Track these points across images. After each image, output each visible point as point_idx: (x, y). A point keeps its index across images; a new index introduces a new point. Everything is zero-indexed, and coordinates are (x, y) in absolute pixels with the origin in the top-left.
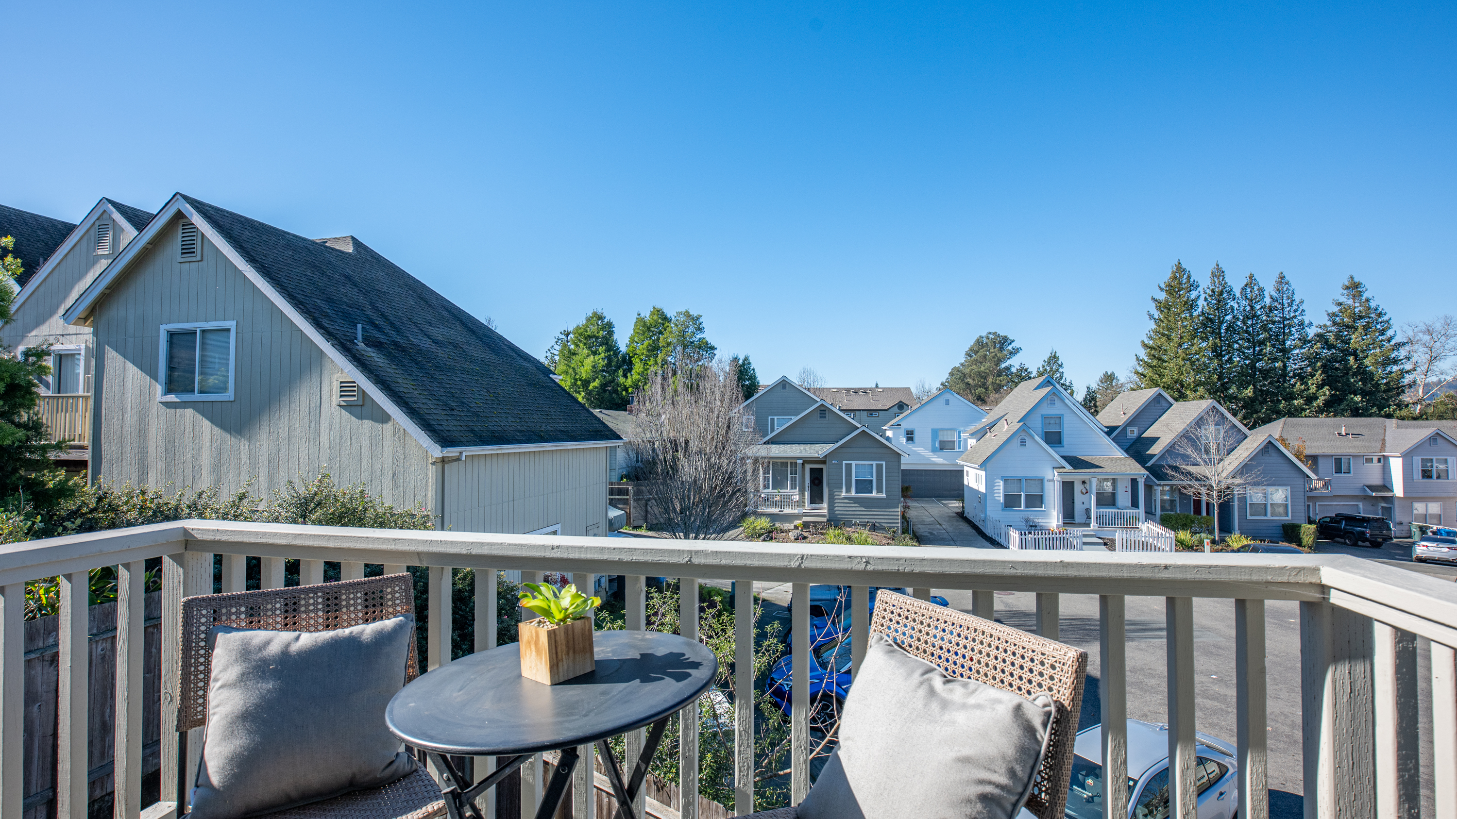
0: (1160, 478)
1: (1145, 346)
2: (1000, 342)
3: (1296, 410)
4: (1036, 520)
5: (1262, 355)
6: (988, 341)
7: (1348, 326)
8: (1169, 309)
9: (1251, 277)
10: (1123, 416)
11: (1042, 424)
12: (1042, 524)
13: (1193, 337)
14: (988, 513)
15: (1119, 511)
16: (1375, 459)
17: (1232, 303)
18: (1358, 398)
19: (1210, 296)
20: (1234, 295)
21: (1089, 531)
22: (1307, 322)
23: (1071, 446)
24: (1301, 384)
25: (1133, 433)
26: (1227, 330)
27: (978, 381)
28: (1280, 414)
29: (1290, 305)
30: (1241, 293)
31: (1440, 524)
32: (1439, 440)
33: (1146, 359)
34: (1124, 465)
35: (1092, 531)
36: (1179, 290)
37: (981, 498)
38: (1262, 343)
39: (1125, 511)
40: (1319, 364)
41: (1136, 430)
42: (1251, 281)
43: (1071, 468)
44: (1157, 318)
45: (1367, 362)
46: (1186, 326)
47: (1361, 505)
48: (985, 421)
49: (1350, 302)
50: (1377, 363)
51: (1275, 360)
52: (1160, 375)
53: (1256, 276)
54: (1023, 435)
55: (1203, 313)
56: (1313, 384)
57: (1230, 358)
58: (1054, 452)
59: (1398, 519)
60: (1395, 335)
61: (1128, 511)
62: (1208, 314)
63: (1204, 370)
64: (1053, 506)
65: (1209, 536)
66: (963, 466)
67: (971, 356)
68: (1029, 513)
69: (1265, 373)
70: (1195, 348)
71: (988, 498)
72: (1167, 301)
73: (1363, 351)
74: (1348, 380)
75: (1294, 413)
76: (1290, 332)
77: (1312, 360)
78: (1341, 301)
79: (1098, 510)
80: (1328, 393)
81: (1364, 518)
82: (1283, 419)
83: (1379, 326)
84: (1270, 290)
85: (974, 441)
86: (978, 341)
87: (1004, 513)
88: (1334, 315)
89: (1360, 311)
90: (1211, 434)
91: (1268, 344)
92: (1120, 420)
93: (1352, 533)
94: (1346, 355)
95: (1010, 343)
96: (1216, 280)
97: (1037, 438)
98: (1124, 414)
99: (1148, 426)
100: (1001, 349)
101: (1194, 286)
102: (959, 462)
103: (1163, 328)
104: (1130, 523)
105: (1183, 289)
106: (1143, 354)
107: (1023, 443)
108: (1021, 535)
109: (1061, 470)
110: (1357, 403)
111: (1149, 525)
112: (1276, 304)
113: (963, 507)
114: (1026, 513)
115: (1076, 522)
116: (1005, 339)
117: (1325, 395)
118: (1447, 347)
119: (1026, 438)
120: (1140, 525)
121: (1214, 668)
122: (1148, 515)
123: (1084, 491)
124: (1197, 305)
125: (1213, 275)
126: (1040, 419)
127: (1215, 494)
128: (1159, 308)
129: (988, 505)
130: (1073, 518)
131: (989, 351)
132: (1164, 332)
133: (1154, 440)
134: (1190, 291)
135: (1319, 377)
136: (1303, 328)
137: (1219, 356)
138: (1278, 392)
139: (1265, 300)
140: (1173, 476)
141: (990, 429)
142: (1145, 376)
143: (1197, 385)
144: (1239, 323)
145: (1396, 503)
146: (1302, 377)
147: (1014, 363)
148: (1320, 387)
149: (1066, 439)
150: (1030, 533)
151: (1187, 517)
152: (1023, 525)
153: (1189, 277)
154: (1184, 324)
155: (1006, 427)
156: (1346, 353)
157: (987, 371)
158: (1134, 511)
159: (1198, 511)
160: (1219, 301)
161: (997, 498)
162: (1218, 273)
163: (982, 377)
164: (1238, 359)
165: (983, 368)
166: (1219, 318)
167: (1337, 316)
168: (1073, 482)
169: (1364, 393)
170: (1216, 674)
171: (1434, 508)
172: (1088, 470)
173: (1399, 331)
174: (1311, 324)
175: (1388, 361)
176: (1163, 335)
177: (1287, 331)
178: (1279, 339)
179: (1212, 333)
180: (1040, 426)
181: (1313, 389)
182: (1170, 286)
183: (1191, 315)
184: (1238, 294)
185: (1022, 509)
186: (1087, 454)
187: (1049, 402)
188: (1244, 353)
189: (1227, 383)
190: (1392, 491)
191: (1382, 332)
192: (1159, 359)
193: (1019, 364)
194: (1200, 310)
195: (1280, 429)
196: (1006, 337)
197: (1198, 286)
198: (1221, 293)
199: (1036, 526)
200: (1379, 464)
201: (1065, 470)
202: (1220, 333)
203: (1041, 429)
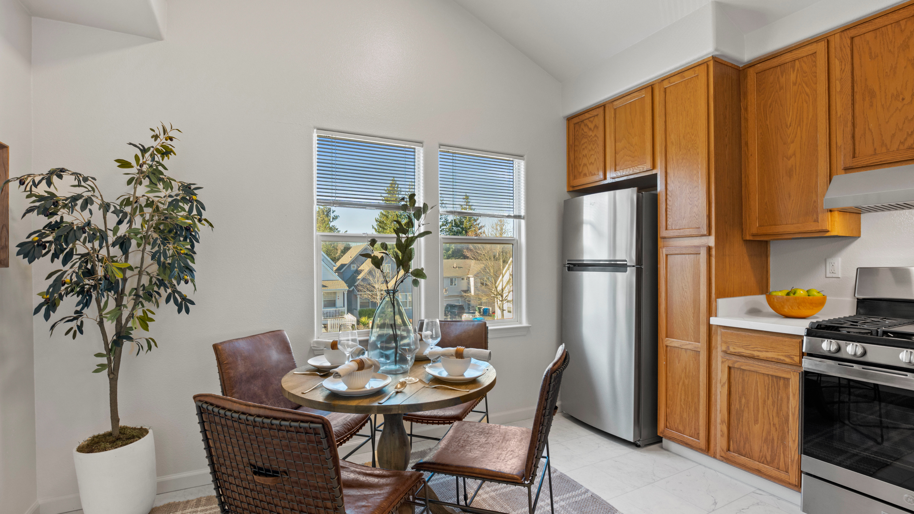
1: (377, 221)
16: (465, 278)
34: (339, 285)
41: (355, 266)
47: (460, 299)
59: (472, 305)
92: (348, 261)
98: (351, 257)
99: (361, 264)
100: (327, 215)
104: (338, 315)
111: (347, 315)
120: (343, 316)
122: (348, 310)
145: (471, 297)
190: (470, 292)
191: (475, 222)
200: (467, 281)
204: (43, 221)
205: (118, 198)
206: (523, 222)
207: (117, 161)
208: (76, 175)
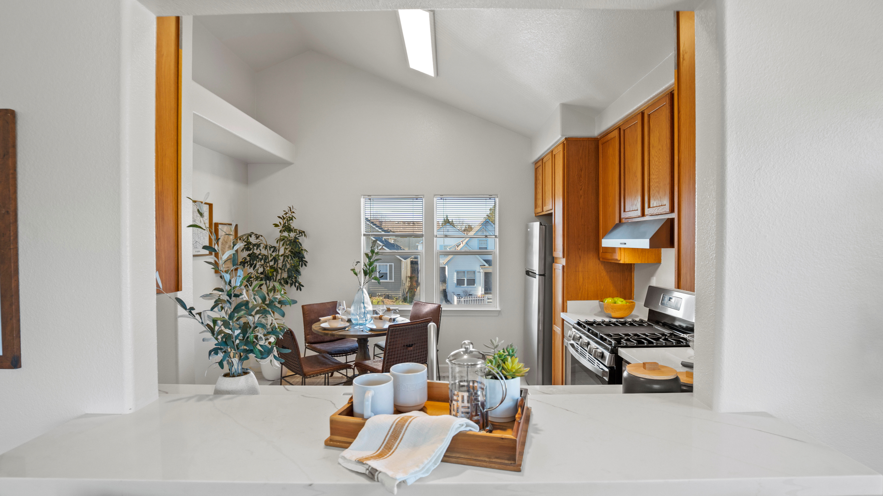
4: (472, 291)
12: (474, 293)
43: (488, 266)
58: (481, 259)
64: (480, 284)
68: (468, 288)
87: (456, 288)
109: (483, 267)
126: (477, 241)
130: (488, 289)
161: (453, 281)
168: (488, 273)
185: (465, 286)
199: (472, 295)
201: (485, 267)
203: (477, 246)
204: (247, 253)
205: (276, 239)
206: (497, 240)
207: (274, 224)
208: (256, 235)
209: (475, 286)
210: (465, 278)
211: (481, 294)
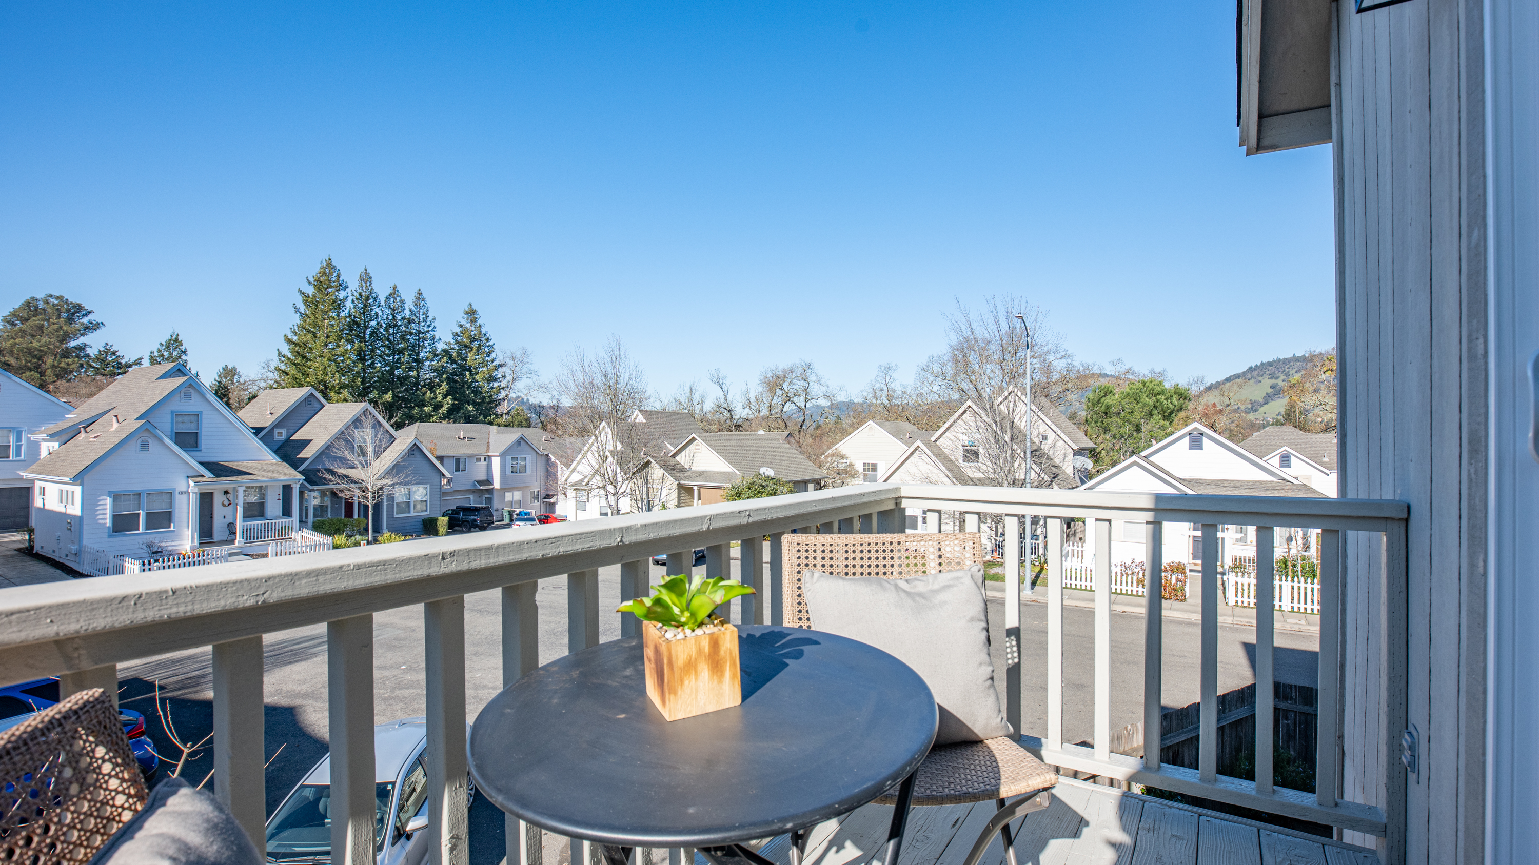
0: (313, 483)
1: (290, 341)
2: (68, 310)
3: (426, 416)
4: (163, 544)
5: (400, 363)
6: (46, 306)
7: (466, 346)
8: (317, 306)
9: (395, 288)
10: (270, 416)
11: (172, 423)
12: (170, 548)
13: (340, 338)
14: (85, 542)
15: (267, 522)
16: (483, 459)
17: (377, 310)
18: (471, 408)
19: (357, 299)
20: (379, 303)
21: (234, 549)
22: (437, 338)
23: (212, 450)
24: (431, 393)
25: (281, 435)
26: (371, 335)
27: (27, 362)
28: (412, 419)
29: (425, 320)
30: (386, 301)
31: (520, 508)
32: (523, 443)
33: (289, 355)
34: (277, 470)
35: (238, 548)
36: (328, 288)
37: (72, 525)
38: (401, 352)
39: (277, 521)
40: (445, 376)
41: (284, 432)
42: (394, 293)
43: (212, 476)
44: (303, 312)
45: (478, 377)
46: (333, 325)
47: (472, 497)
48: (73, 417)
49: (468, 325)
50: (484, 379)
51: (411, 369)
52: (303, 374)
53: (398, 288)
54: (145, 436)
55: (350, 315)
56: (439, 393)
57: (373, 363)
58: (189, 458)
59: (495, 507)
60: (496, 358)
61: (280, 521)
62: (355, 317)
63: (349, 372)
64: (186, 524)
65: (364, 537)
66: (33, 481)
67: (14, 325)
68: (151, 536)
69: (403, 380)
70: (341, 349)
71: (85, 522)
72: (314, 296)
73: (475, 369)
74: (465, 392)
75: (426, 418)
76: (424, 345)
77: (440, 372)
78: (462, 323)
79: (245, 524)
80: (450, 402)
81: (476, 507)
82: (417, 424)
83: (486, 349)
84: (409, 304)
85: (56, 445)
86: (28, 304)
87: (111, 540)
88: (456, 335)
89: (475, 335)
90: (366, 436)
91: (406, 354)
92: (267, 421)
93: (468, 521)
94: (464, 370)
95: (86, 315)
96: (364, 284)
97: (167, 441)
98: (271, 414)
99: (298, 428)
101: (341, 286)
102: (25, 475)
103: (310, 325)
104: (283, 534)
105: (332, 287)
106: (286, 350)
107: (145, 446)
108: (144, 565)
109: (198, 479)
110: (470, 411)
111: (303, 534)
112: (414, 317)
113: (30, 540)
114: (148, 536)
115: (215, 540)
116: (78, 308)
117: (448, 404)
118: (523, 371)
119: (149, 440)
120: (293, 535)
121: (401, 660)
122: (302, 524)
123: (226, 503)
124: (344, 306)
125: (361, 279)
126: (170, 416)
127: (370, 495)
128: (305, 302)
129: (85, 532)
130: (211, 535)
131: (48, 321)
132: (310, 328)
133: (306, 443)
134: (339, 290)
135: (445, 387)
136: (433, 343)
137: (362, 359)
138: (412, 399)
139: (405, 311)
140: (330, 480)
141: (85, 428)
142: (287, 374)
143: (341, 387)
144: (382, 330)
145: (495, 493)
146: (432, 387)
147: (94, 343)
148: (445, 396)
149: (204, 441)
150: (156, 561)
151: (340, 521)
152: (144, 552)
153: (339, 275)
154: (333, 322)
155: (116, 425)
156: (464, 368)
157: (45, 349)
158: (287, 520)
159: (349, 513)
160: (365, 306)
161: (100, 521)
162: (366, 278)
163: (34, 357)
164: (379, 365)
165: (35, 344)
166: (365, 322)
167: (458, 336)
168: (212, 494)
169: (475, 404)
170: (404, 664)
171: (517, 496)
172: (234, 478)
173: (499, 355)
174: (440, 340)
175: (492, 379)
176: (309, 331)
177: (421, 344)
178: (415, 349)
179: (357, 336)
180: (170, 425)
181: (440, 398)
182: (318, 280)
183: (338, 316)
184: (383, 303)
185: (140, 531)
186: (229, 459)
187: (183, 395)
188: (384, 360)
189: (368, 387)
190: (492, 484)
191: (489, 354)
192: (304, 357)
193: (104, 344)
194: (347, 311)
195: (415, 433)
196: (79, 305)
197: (347, 287)
198: (368, 298)
199: (161, 552)
200: (486, 463)
201: (204, 479)
202: (364, 338)
203: (169, 429)
209: (172, 528)
210: (141, 511)
211: (191, 547)
